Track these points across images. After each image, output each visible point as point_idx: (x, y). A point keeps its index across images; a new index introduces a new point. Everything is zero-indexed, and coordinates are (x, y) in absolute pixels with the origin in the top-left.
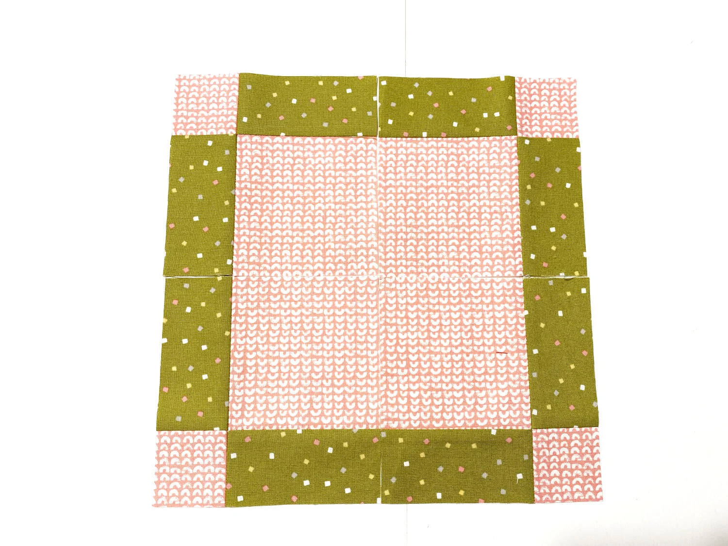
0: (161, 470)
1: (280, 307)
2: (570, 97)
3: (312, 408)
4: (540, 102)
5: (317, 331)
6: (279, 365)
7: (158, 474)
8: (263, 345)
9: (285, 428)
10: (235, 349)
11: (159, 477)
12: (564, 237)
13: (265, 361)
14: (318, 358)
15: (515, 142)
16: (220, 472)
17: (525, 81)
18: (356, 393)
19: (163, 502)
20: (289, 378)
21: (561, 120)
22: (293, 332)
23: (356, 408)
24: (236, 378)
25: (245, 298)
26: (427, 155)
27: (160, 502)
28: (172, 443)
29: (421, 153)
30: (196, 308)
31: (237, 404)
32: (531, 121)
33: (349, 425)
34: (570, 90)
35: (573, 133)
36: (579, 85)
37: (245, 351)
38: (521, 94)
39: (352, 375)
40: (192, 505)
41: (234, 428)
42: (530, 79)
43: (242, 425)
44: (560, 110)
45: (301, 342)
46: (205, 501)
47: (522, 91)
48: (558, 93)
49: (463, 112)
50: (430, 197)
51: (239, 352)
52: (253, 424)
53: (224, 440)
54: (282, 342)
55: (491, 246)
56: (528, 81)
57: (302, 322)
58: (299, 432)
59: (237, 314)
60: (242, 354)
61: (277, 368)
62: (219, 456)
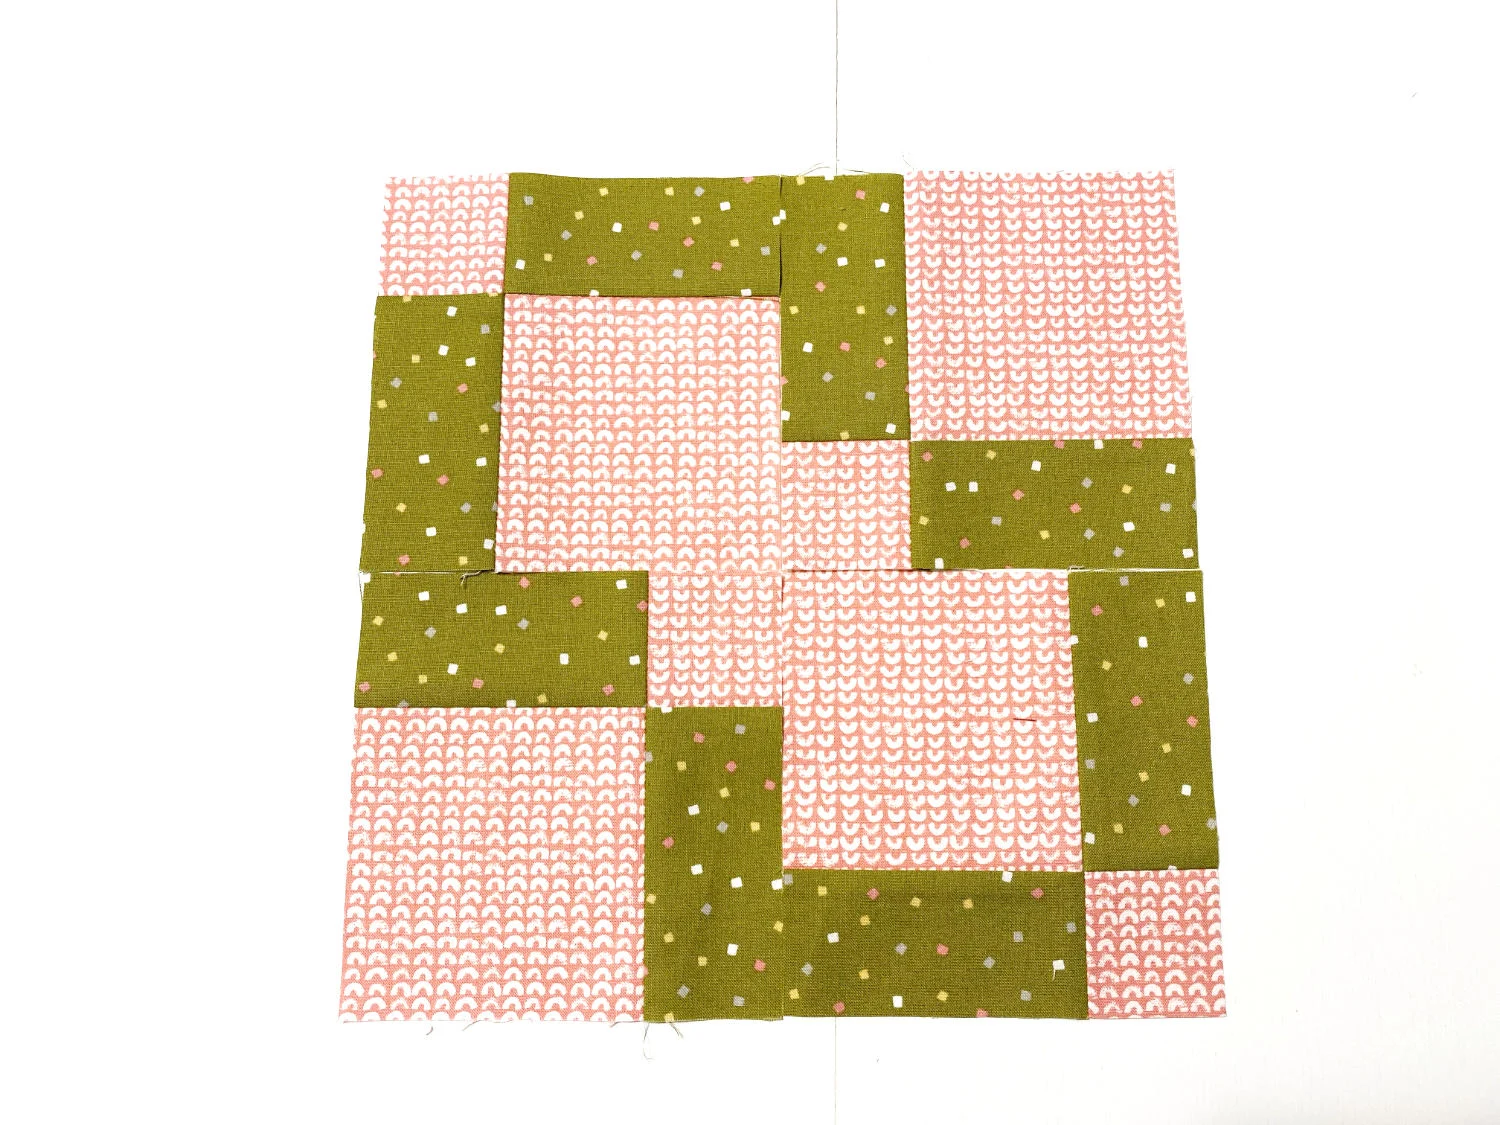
1: (547, 952)
3: (487, 748)
5: (472, 902)
6: (549, 833)
8: (582, 874)
9: (540, 710)
10: (635, 865)
11: (774, 622)
13: (577, 840)
16: (659, 631)
18: (399, 777)
19: (763, 580)
20: (530, 806)
22: (522, 901)
23: (399, 747)
24: (633, 808)
25: (618, 974)
27: (770, 580)
28: (752, 683)
30: (718, 955)
31: (630, 756)
33: (417, 716)
37: (616, 862)
39: (405, 812)
40: (709, 573)
41: (635, 710)
43: (619, 718)
45: (506, 878)
46: (685, 581)
51: (628, 859)
52: (599, 718)
53: (652, 690)
54: (544, 880)
57: (503, 922)
58: (511, 703)
59: (634, 939)
60: (622, 856)
61: (554, 826)
62: (661, 660)
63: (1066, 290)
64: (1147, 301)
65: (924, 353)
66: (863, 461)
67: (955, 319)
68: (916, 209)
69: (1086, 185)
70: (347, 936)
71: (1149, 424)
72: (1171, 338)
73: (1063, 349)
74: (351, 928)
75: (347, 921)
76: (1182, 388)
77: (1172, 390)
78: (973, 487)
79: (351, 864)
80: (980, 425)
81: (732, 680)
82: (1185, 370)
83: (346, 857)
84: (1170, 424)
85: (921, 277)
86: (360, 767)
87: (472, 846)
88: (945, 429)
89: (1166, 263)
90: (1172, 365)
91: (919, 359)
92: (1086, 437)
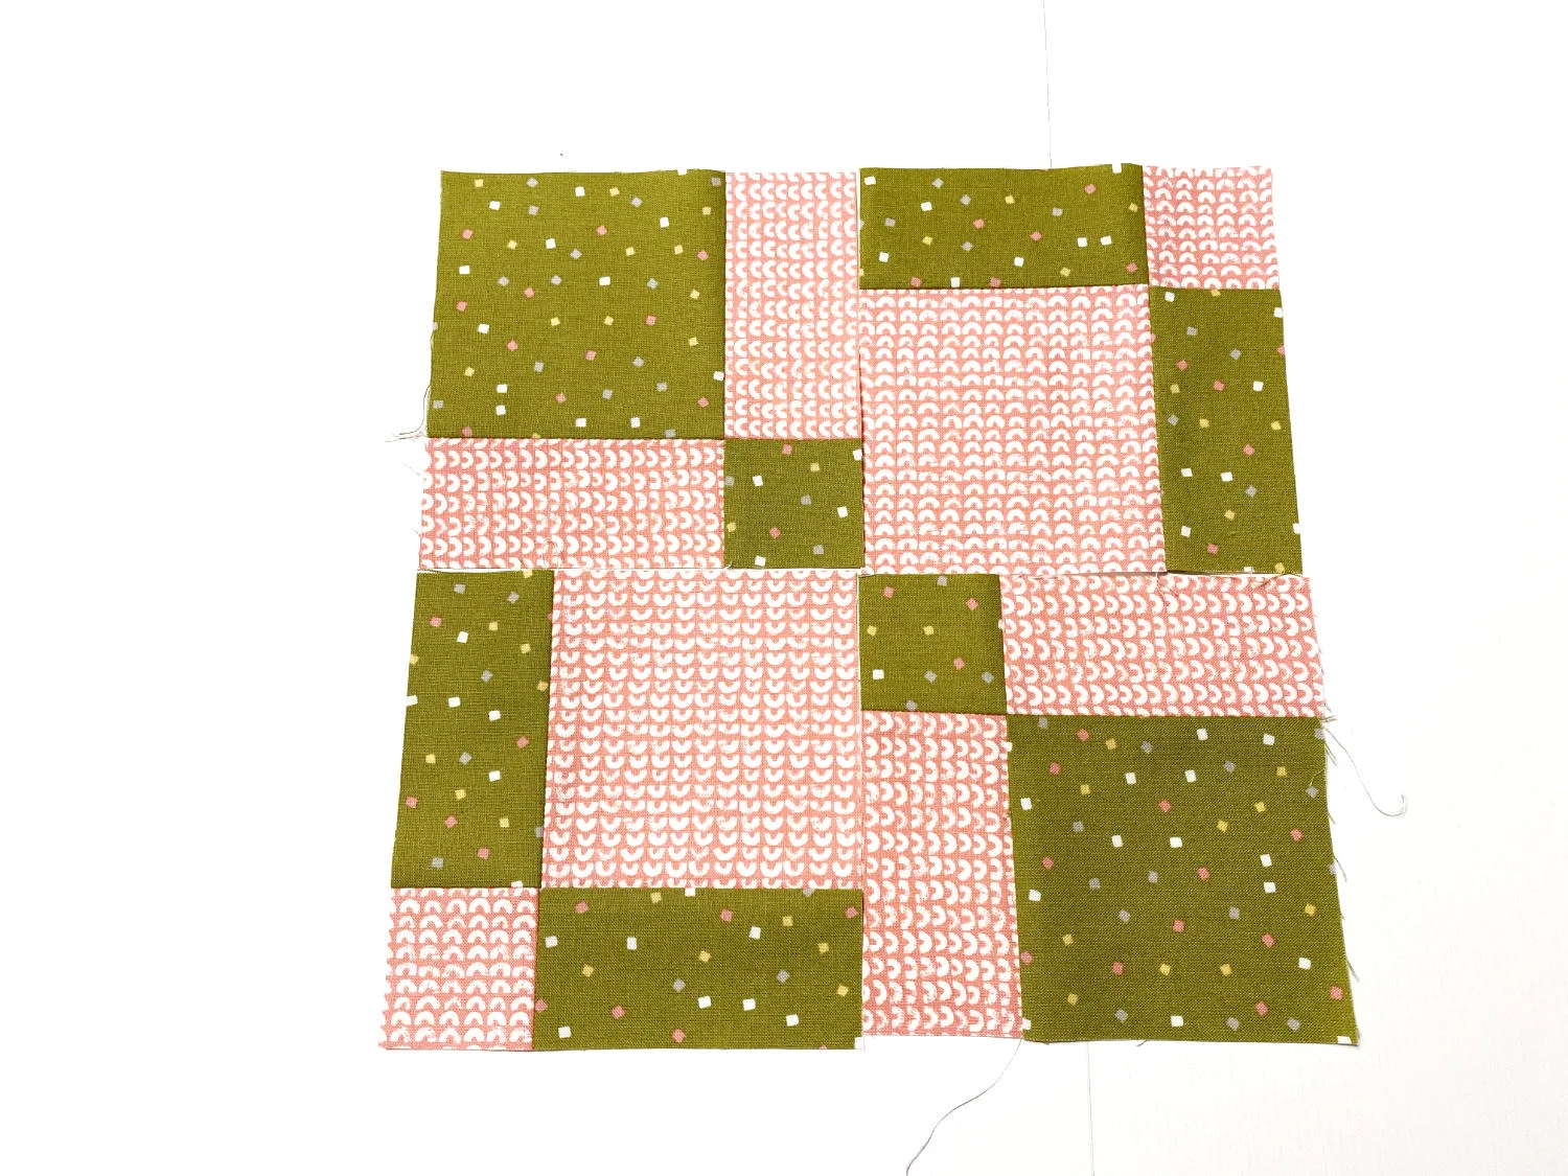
0: (399, 971)
1: (652, 634)
2: (1260, 205)
3: (716, 843)
4: (1195, 215)
5: (729, 683)
6: (649, 752)
7: (393, 980)
8: (616, 711)
9: (659, 885)
10: (558, 720)
11: (394, 986)
12: (1251, 491)
13: (621, 744)
14: (729, 739)
15: (1145, 296)
16: (523, 976)
17: (1165, 173)
18: (809, 812)
19: (401, 1038)
20: (669, 781)
21: (1240, 254)
22: (677, 684)
23: (811, 844)
24: (558, 778)
25: (579, 614)
26: (962, 324)
27: (394, 1037)
28: (422, 914)
29: (949, 320)
30: (477, 630)
31: (560, 833)
32: (1177, 254)
33: (794, 880)
34: (1259, 191)
35: (1266, 278)
36: (1278, 181)
37: (579, 722)
38: (1154, 201)
39: (801, 774)
40: (463, 1046)
41: (553, 884)
42: (1174, 170)
43: (570, 877)
44: (1238, 232)
46: (491, 1037)
47: (1158, 194)
48: (1233, 199)
49: (1036, 236)
50: (967, 410)
51: (566, 726)
52: (594, 875)
53: (532, 907)
54: (654, 704)
55: (1098, 510)
56: (1170, 175)
57: (696, 664)
58: (690, 892)
59: (562, 647)
60: (572, 728)
61: (645, 759)
62: (522, 941)
81: (445, 918)
86: (852, 824)
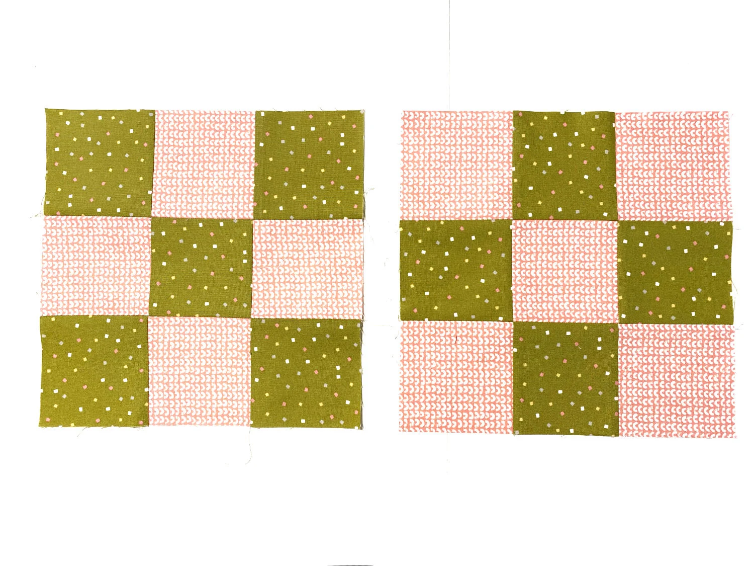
1: (423, 185)
3: (497, 161)
5: (441, 157)
6: (466, 185)
8: (451, 197)
9: (511, 180)
10: (454, 217)
13: (463, 195)
18: (487, 129)
20: (476, 177)
22: (441, 176)
23: (498, 128)
24: (474, 216)
25: (416, 211)
30: (422, 247)
31: (494, 214)
33: (510, 134)
37: (455, 210)
39: (474, 132)
41: (511, 215)
43: (508, 209)
45: (450, 170)
51: (456, 214)
52: (508, 202)
53: (519, 222)
54: (449, 184)
57: (434, 169)
58: (514, 169)
59: (428, 217)
60: (457, 212)
61: (468, 186)
62: (530, 225)
63: (682, 390)
64: (677, 423)
65: (655, 330)
66: (610, 305)
67: (670, 344)
68: (718, 329)
69: (729, 401)
70: (430, 112)
71: (625, 420)
72: (661, 431)
73: (656, 387)
74: (433, 113)
75: (435, 112)
76: (640, 434)
77: (639, 430)
78: (599, 348)
79: (455, 113)
80: (625, 352)
81: (522, 252)
82: (648, 436)
83: (458, 111)
84: (625, 428)
85: (688, 330)
86: (491, 114)
87: (461, 157)
88: (623, 338)
89: (695, 432)
90: (650, 431)
91: (653, 328)
92: (619, 394)
